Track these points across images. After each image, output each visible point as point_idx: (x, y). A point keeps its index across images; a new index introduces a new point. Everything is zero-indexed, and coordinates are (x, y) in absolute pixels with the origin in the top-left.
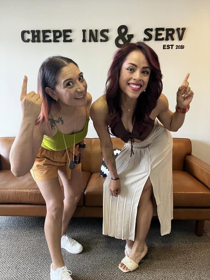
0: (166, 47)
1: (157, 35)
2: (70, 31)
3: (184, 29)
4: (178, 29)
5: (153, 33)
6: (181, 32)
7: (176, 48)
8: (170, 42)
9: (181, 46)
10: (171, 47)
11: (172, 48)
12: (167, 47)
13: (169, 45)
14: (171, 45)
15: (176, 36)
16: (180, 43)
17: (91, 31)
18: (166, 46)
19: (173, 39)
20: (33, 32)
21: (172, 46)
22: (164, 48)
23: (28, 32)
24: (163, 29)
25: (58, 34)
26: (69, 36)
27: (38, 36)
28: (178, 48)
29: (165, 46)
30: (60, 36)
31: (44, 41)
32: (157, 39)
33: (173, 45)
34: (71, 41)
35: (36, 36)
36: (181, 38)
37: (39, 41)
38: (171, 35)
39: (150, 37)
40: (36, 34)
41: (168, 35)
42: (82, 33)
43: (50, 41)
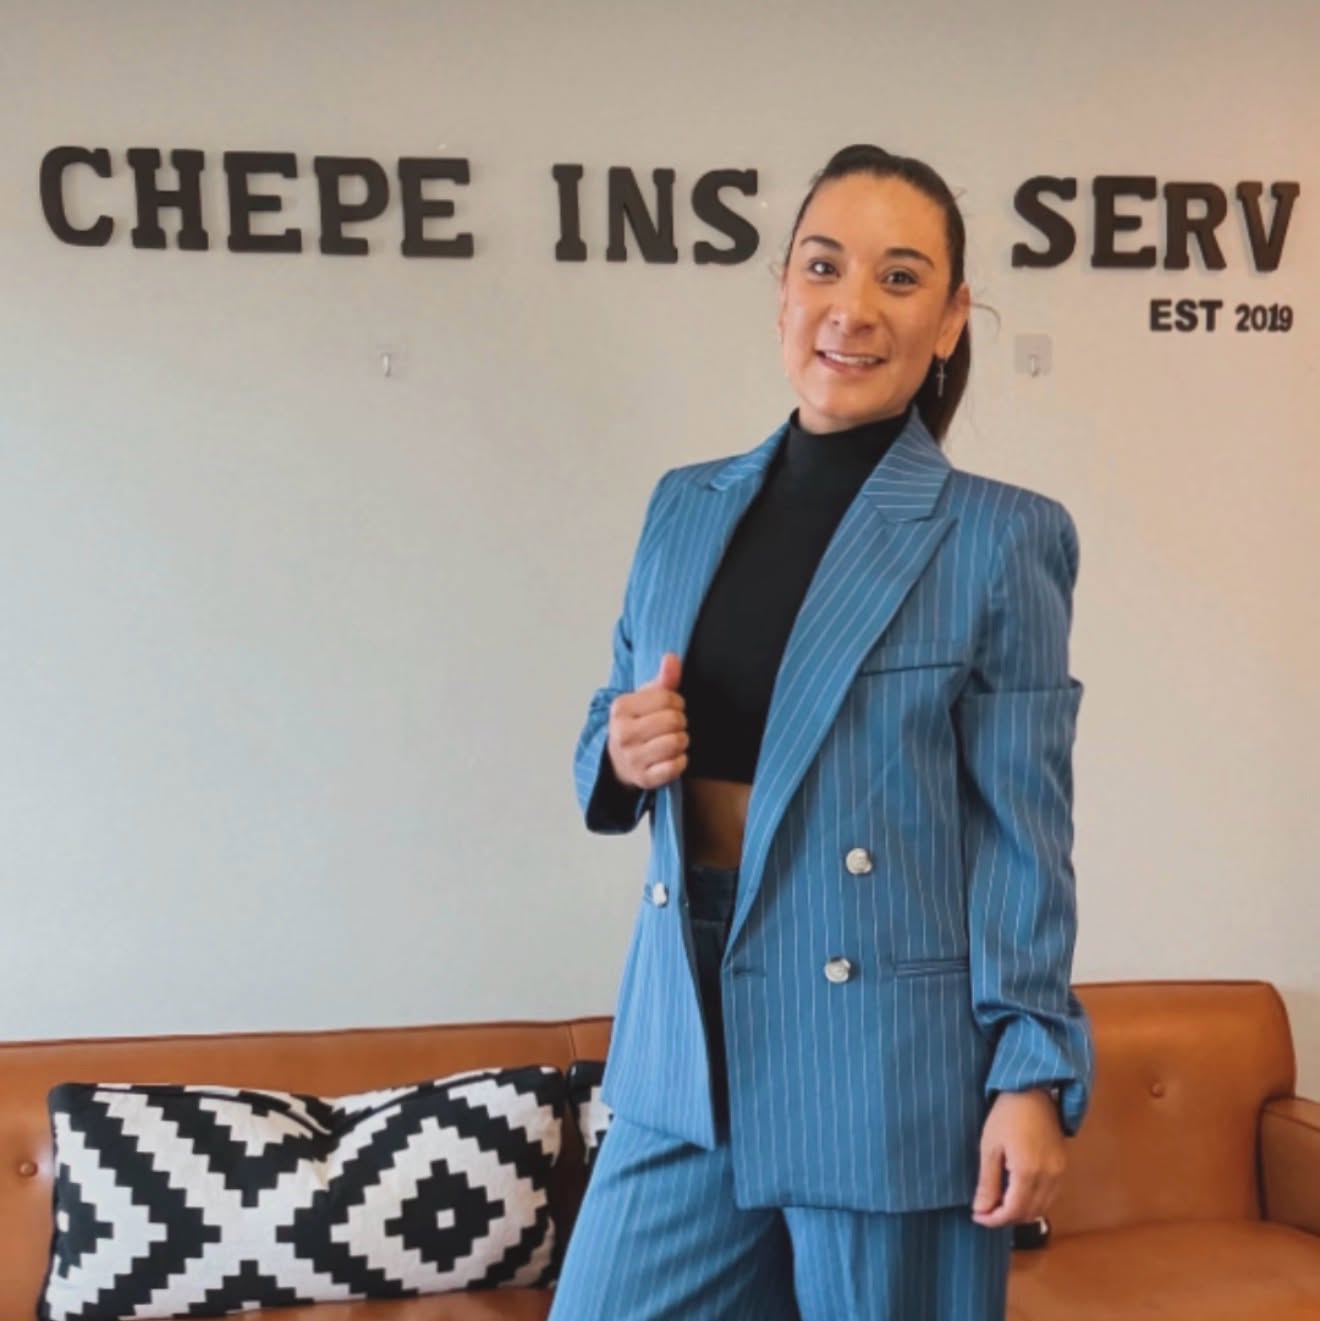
0: (1167, 315)
1: (1109, 223)
2: (457, 170)
3: (1286, 194)
4: (1248, 193)
5: (1079, 213)
6: (1267, 207)
7: (1241, 327)
8: (1193, 282)
9: (1274, 309)
10: (1201, 314)
11: (1211, 326)
12: (1175, 317)
13: (1192, 304)
14: (1205, 304)
15: (1232, 235)
16: (1265, 290)
17: (621, 181)
18: (1172, 309)
19: (1214, 259)
20: (144, 161)
21: (1212, 306)
22: (1155, 326)
23: (100, 162)
24: (1144, 187)
25: (354, 191)
26: (445, 209)
27: (189, 199)
28: (1249, 323)
29: (1163, 309)
30: (373, 207)
31: (242, 240)
32: (1105, 257)
33: (1218, 304)
34: (463, 247)
35: (169, 199)
36: (1267, 253)
37: (194, 238)
38: (1205, 231)
39: (1062, 241)
40: (168, 179)
41: (1178, 226)
42: (552, 189)
43: (291, 242)
